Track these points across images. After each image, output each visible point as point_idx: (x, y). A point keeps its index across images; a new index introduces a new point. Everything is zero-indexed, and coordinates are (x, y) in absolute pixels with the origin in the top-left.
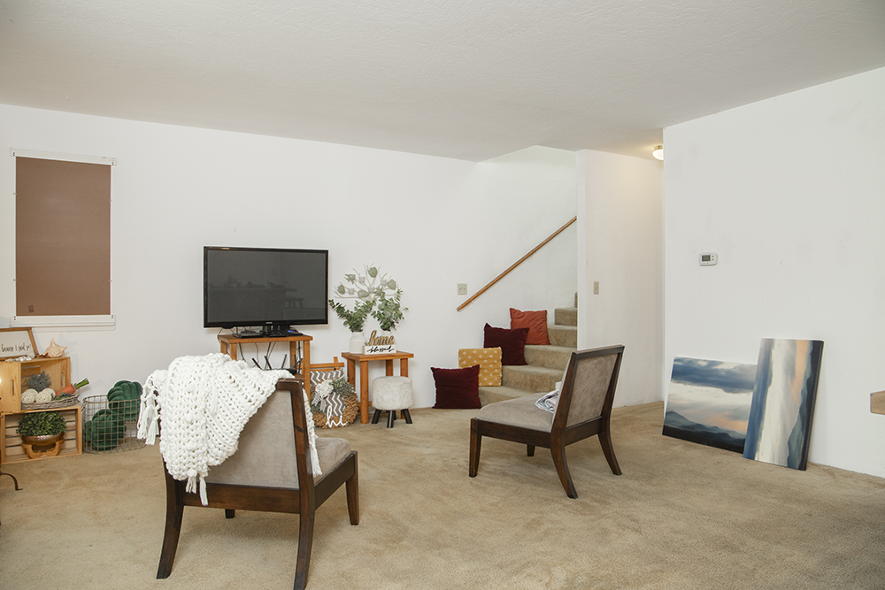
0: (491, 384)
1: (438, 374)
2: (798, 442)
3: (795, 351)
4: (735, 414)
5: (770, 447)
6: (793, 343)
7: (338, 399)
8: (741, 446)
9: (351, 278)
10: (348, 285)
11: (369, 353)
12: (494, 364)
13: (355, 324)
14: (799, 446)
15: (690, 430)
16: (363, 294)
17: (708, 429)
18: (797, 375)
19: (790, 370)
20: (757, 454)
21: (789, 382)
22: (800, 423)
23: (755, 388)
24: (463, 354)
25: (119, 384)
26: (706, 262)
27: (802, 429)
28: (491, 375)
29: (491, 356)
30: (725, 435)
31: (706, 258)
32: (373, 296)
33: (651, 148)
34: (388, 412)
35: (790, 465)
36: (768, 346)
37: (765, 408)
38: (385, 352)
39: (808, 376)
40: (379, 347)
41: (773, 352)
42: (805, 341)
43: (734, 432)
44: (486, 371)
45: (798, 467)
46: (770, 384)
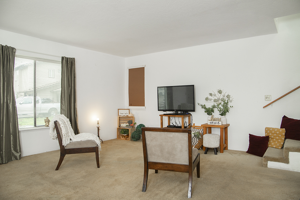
0: (274, 146)
1: (252, 137)
7: (195, 139)
9: (211, 95)
10: (210, 97)
11: (210, 124)
12: (279, 137)
13: (209, 112)
16: (215, 101)
24: (267, 129)
25: (142, 124)
28: (276, 142)
29: (278, 133)
32: (220, 101)
34: (214, 148)
38: (216, 124)
40: (214, 122)
44: (275, 140)
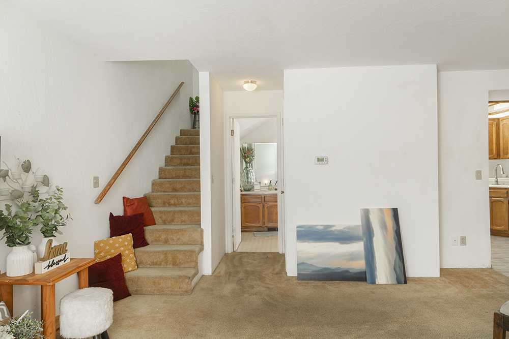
0: (131, 269)
2: (399, 268)
3: (384, 215)
4: (352, 257)
5: (383, 274)
6: (381, 210)
8: (364, 277)
12: (129, 250)
14: (400, 270)
15: (319, 273)
17: (333, 270)
18: (388, 229)
19: (384, 226)
20: (376, 280)
21: (385, 233)
22: (398, 257)
23: (365, 239)
24: (100, 246)
26: (321, 162)
27: (400, 260)
29: (126, 243)
30: (347, 271)
31: (320, 160)
32: (27, 196)
33: (241, 82)
35: (399, 282)
36: (366, 214)
37: (374, 251)
38: (61, 264)
39: (395, 229)
40: (56, 260)
41: (370, 216)
42: (388, 209)
43: (353, 269)
45: (403, 282)
46: (374, 236)
